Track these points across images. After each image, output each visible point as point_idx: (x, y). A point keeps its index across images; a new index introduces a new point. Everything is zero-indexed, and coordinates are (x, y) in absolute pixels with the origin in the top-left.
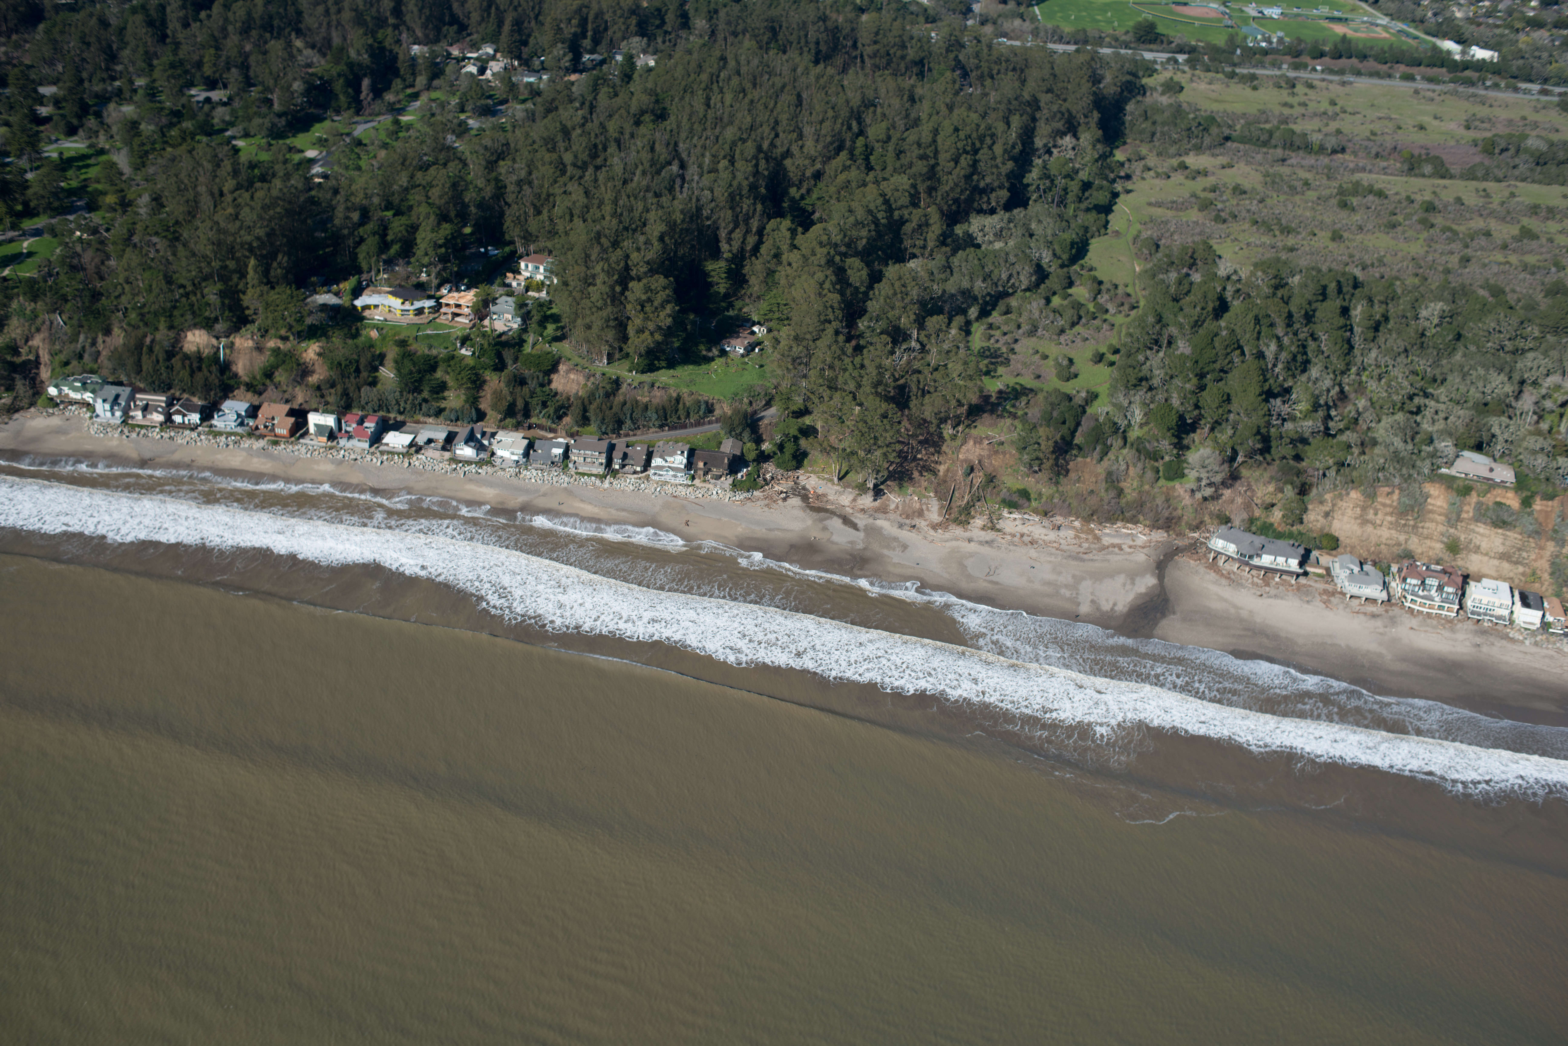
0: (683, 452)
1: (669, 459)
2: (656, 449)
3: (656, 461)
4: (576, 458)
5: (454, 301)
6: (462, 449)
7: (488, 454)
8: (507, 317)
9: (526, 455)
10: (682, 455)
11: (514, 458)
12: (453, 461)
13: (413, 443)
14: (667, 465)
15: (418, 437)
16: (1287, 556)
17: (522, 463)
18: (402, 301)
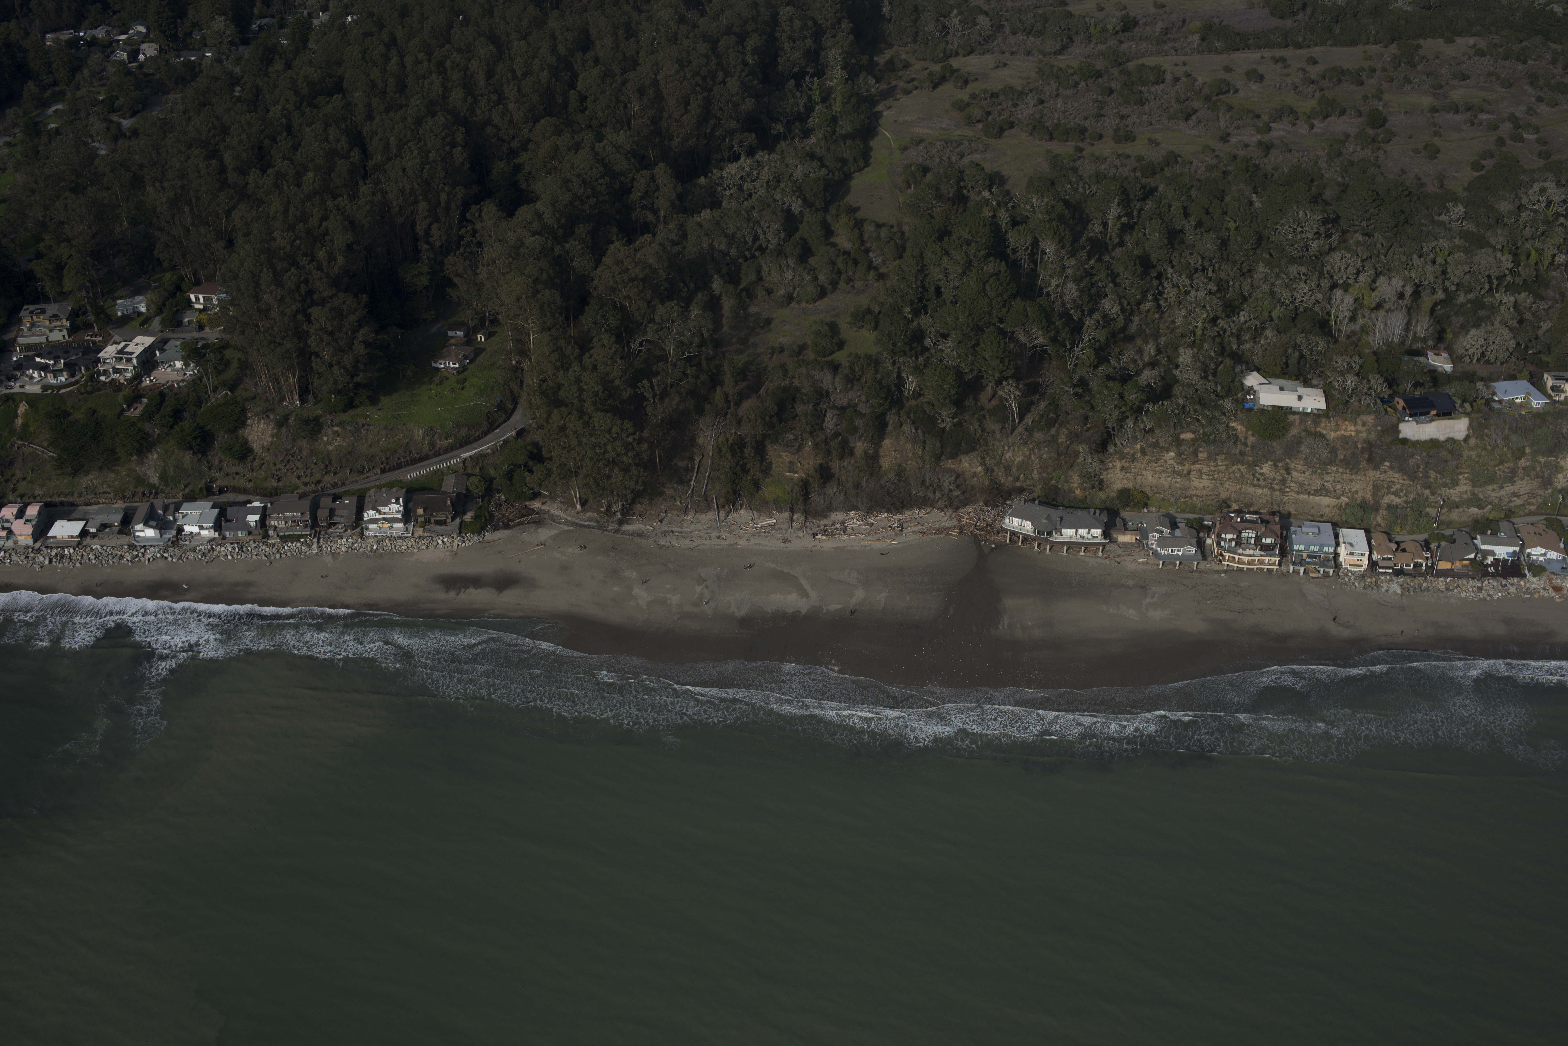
0: (398, 499)
1: (382, 510)
3: (369, 514)
4: (276, 523)
5: (113, 355)
6: (142, 531)
7: (174, 532)
8: (179, 364)
9: (217, 527)
10: (397, 502)
11: (205, 533)
12: (132, 547)
13: (84, 533)
14: (381, 516)
15: (89, 524)
16: (1090, 528)
17: (214, 539)
18: (52, 362)
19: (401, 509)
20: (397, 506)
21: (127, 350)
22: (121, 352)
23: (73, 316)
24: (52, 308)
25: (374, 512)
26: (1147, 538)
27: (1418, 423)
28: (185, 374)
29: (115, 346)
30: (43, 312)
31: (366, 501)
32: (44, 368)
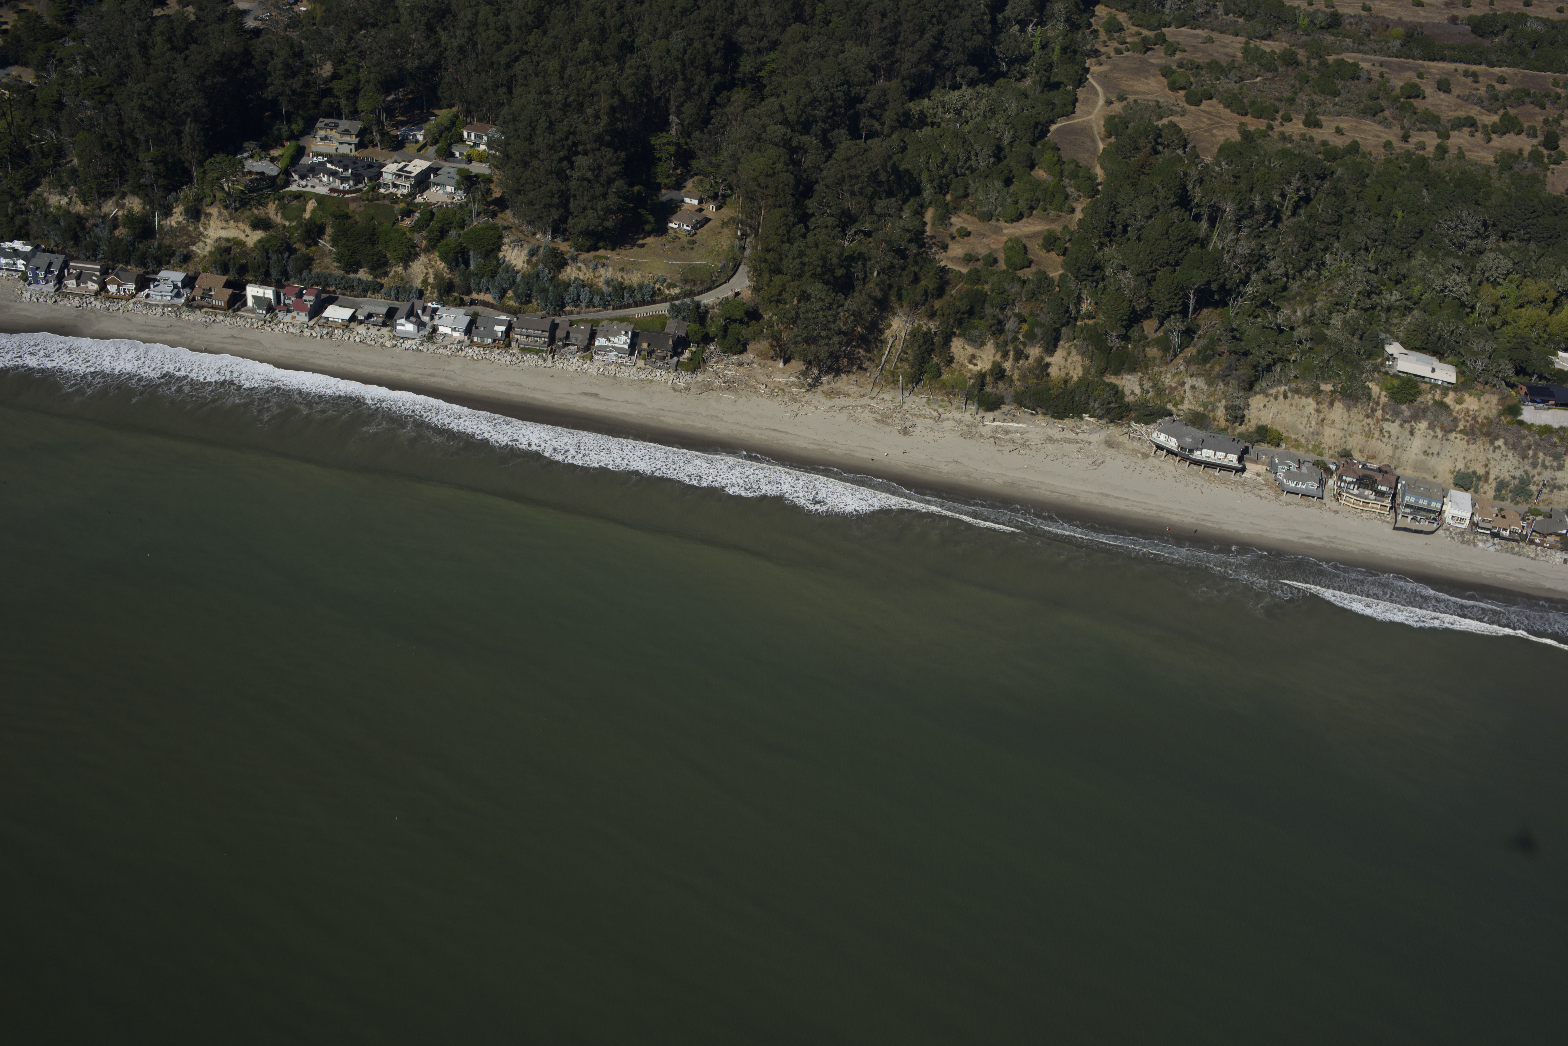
0: (626, 333)
1: (612, 339)
2: (599, 329)
4: (519, 336)
5: (395, 171)
6: (403, 325)
7: (430, 330)
8: (449, 189)
9: (468, 331)
10: (626, 335)
11: (456, 334)
12: (393, 337)
13: (353, 318)
14: (610, 345)
15: (358, 312)
16: (1227, 452)
17: (464, 341)
18: (341, 170)
20: (624, 338)
21: (406, 169)
22: (401, 170)
23: (361, 134)
24: (344, 124)
25: (604, 340)
26: (1276, 469)
27: (1537, 409)
28: (454, 198)
29: (396, 164)
30: (336, 126)
32: (333, 174)
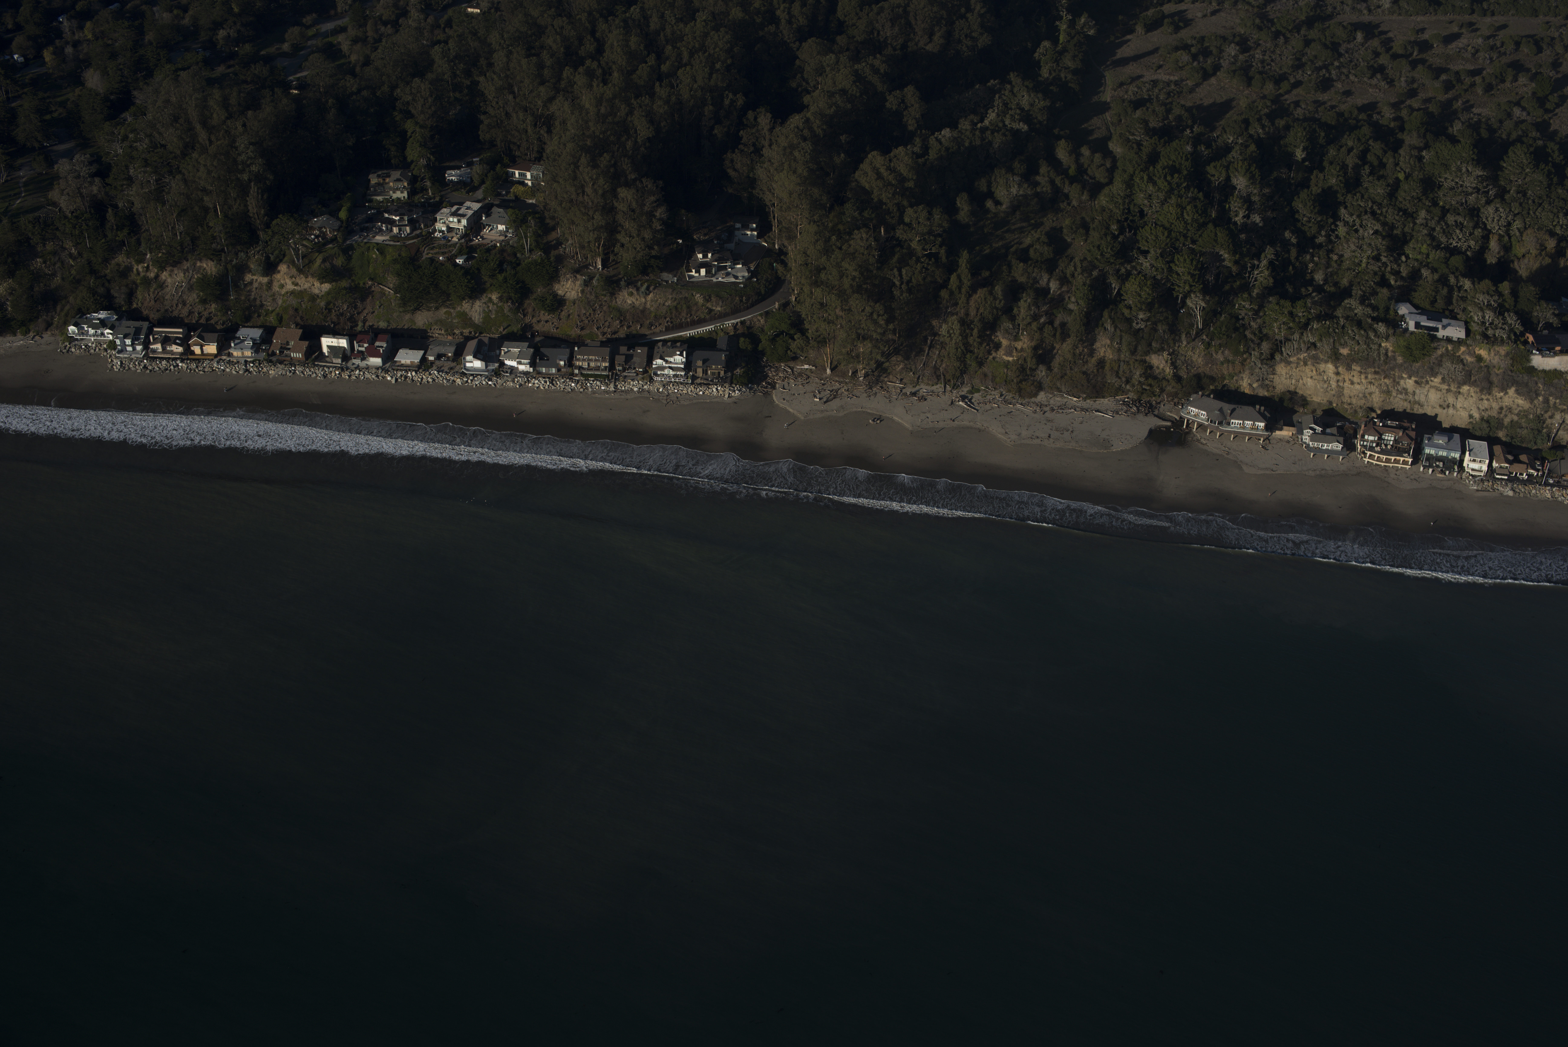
0: (681, 352)
1: (668, 359)
3: (658, 363)
4: (581, 364)
5: (448, 216)
6: (472, 362)
7: (497, 365)
8: (501, 227)
9: (533, 364)
10: (681, 355)
11: (522, 368)
12: (463, 374)
13: (424, 359)
14: (667, 365)
15: (428, 353)
16: (1254, 420)
17: (530, 372)
18: (397, 218)
19: (684, 360)
20: (681, 358)
22: (454, 213)
23: (412, 180)
24: (395, 173)
25: (661, 361)
26: (1302, 434)
27: (1543, 356)
28: (506, 236)
29: (449, 208)
30: (388, 175)
31: (655, 352)
32: (391, 223)
